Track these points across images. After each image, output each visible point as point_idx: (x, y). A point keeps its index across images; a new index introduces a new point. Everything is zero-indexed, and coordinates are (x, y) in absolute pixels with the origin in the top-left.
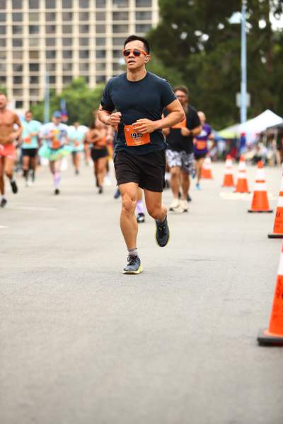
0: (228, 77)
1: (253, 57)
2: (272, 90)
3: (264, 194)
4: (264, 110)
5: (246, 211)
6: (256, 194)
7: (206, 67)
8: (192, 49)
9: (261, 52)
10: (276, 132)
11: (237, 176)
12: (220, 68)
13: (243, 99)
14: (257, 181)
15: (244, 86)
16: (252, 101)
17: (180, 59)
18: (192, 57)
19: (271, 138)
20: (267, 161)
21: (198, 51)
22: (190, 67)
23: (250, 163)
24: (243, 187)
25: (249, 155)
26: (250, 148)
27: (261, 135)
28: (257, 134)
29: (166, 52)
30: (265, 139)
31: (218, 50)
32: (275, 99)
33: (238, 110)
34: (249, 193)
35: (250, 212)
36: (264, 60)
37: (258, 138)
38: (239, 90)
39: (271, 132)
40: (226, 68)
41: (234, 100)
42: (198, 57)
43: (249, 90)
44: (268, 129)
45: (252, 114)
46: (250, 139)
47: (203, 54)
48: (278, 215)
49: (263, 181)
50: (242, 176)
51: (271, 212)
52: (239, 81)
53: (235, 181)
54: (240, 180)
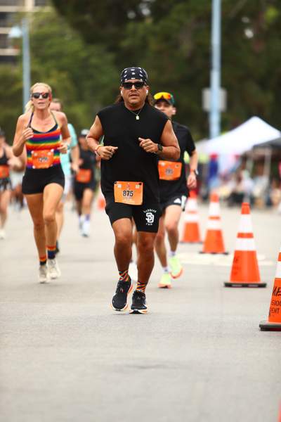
0: (190, 60)
1: (231, 28)
2: (263, 84)
3: (252, 255)
4: (248, 117)
5: (223, 285)
6: (238, 256)
7: (154, 45)
8: (131, 15)
9: (246, 20)
10: (267, 153)
11: (206, 226)
12: (176, 46)
13: (215, 99)
14: (241, 235)
15: (215, 77)
16: (230, 102)
17: (112, 29)
18: (131, 26)
19: (260, 162)
20: (253, 200)
21: (140, 18)
22: (125, 44)
23: (225, 204)
24: (215, 244)
25: (224, 190)
26: (225, 179)
27: (244, 158)
28: (237, 157)
29: (88, 17)
30: (250, 164)
31: (174, 15)
32: (268, 98)
33: (205, 116)
34: (226, 254)
35: (228, 285)
36: (249, 33)
37: (239, 163)
38: (207, 84)
39: (261, 152)
40: (186, 46)
41: (199, 100)
42: (140, 28)
43: (224, 84)
44: (256, 147)
45: (229, 124)
46: (226, 164)
47: (149, 21)
48: (276, 292)
49: (250, 236)
50: (214, 225)
51: (263, 286)
52: (208, 68)
53: (203, 235)
54: (210, 232)
